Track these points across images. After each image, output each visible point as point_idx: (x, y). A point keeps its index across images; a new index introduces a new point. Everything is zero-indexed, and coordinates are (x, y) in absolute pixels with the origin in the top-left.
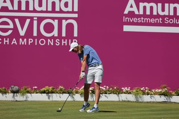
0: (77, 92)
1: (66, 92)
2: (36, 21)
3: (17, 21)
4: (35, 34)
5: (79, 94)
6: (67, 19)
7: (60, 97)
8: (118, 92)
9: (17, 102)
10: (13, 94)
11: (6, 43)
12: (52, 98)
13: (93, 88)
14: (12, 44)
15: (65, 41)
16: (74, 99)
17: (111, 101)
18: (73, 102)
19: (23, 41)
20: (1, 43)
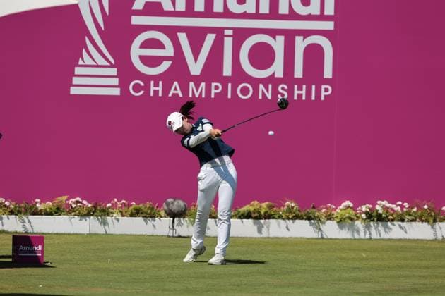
0: (329, 215)
1: (302, 216)
2: (231, 39)
3: (183, 37)
4: (227, 71)
5: (335, 222)
6: (306, 33)
7: (287, 228)
8: (431, 216)
9: (180, 239)
10: (172, 219)
11: (156, 92)
12: (269, 230)
13: (371, 206)
14: (170, 95)
15: (300, 89)
16: (322, 235)
17: (414, 240)
18: (321, 241)
19: (197, 87)
20: (142, 92)
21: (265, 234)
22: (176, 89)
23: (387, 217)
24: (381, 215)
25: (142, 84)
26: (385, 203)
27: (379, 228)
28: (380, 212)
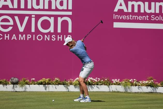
0: (71, 83)
1: (61, 83)
2: (34, 18)
4: (33, 30)
5: (73, 85)
7: (56, 88)
8: (108, 83)
9: (16, 92)
10: (13, 85)
12: (49, 89)
14: (12, 39)
15: (60, 36)
16: (68, 90)
17: (102, 92)
18: (68, 92)
19: (22, 36)
20: (2, 38)
21: (47, 90)
22: (14, 37)
23: (92, 83)
24: (90, 83)
25: (2, 35)
26: (91, 78)
27: (89, 88)
28: (90, 81)
